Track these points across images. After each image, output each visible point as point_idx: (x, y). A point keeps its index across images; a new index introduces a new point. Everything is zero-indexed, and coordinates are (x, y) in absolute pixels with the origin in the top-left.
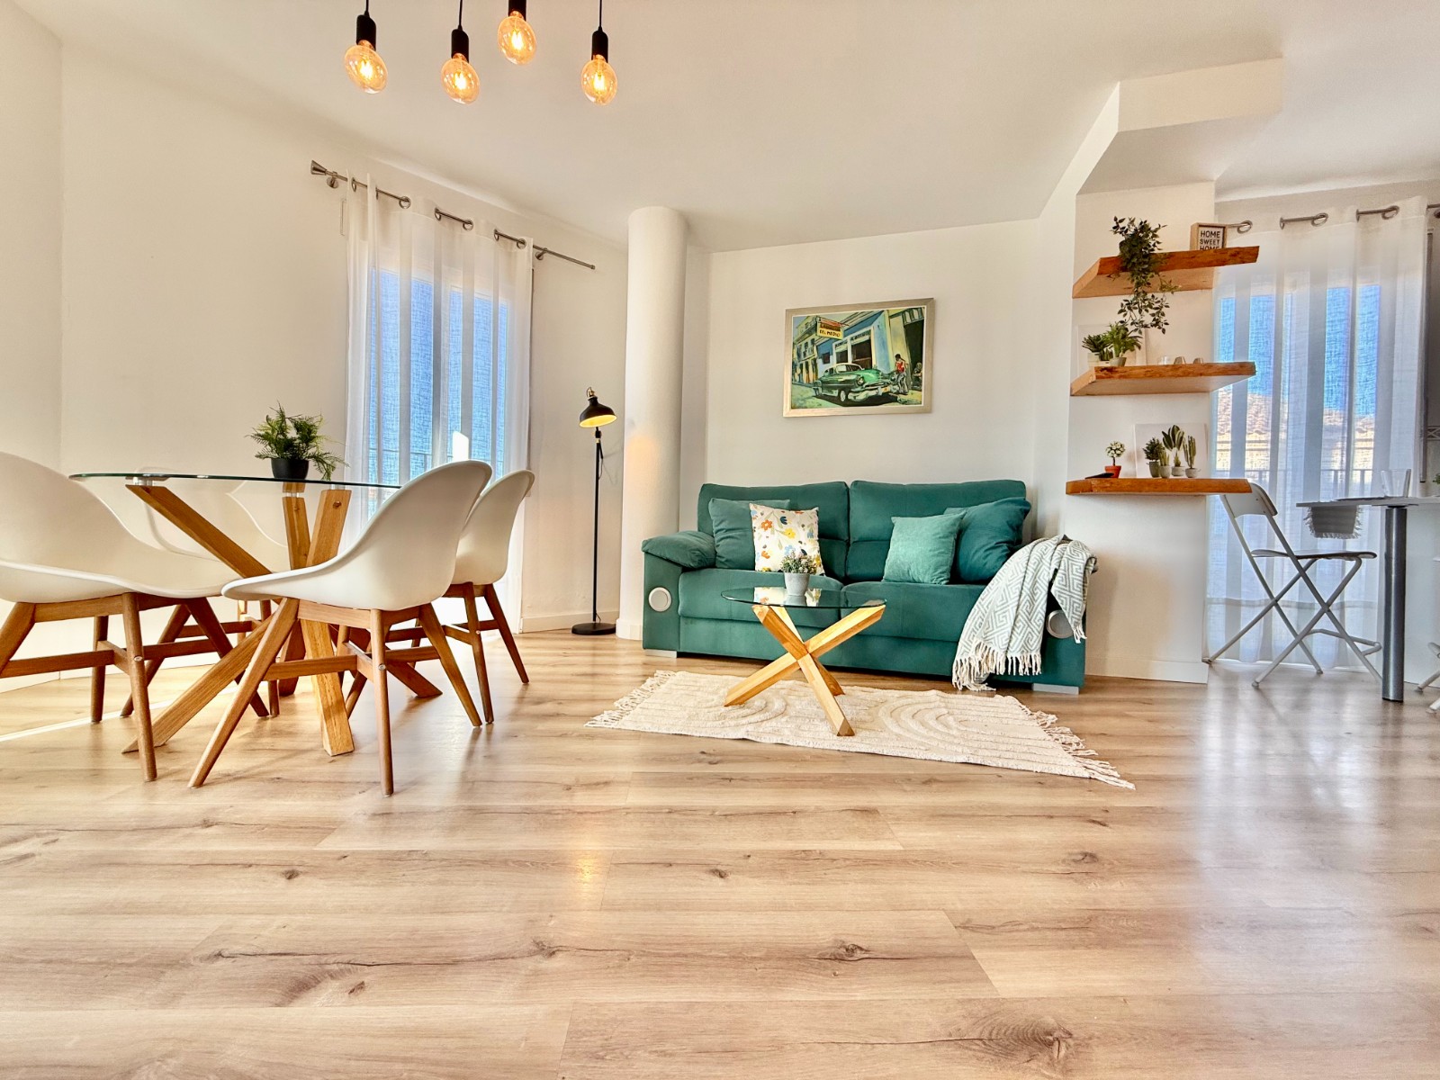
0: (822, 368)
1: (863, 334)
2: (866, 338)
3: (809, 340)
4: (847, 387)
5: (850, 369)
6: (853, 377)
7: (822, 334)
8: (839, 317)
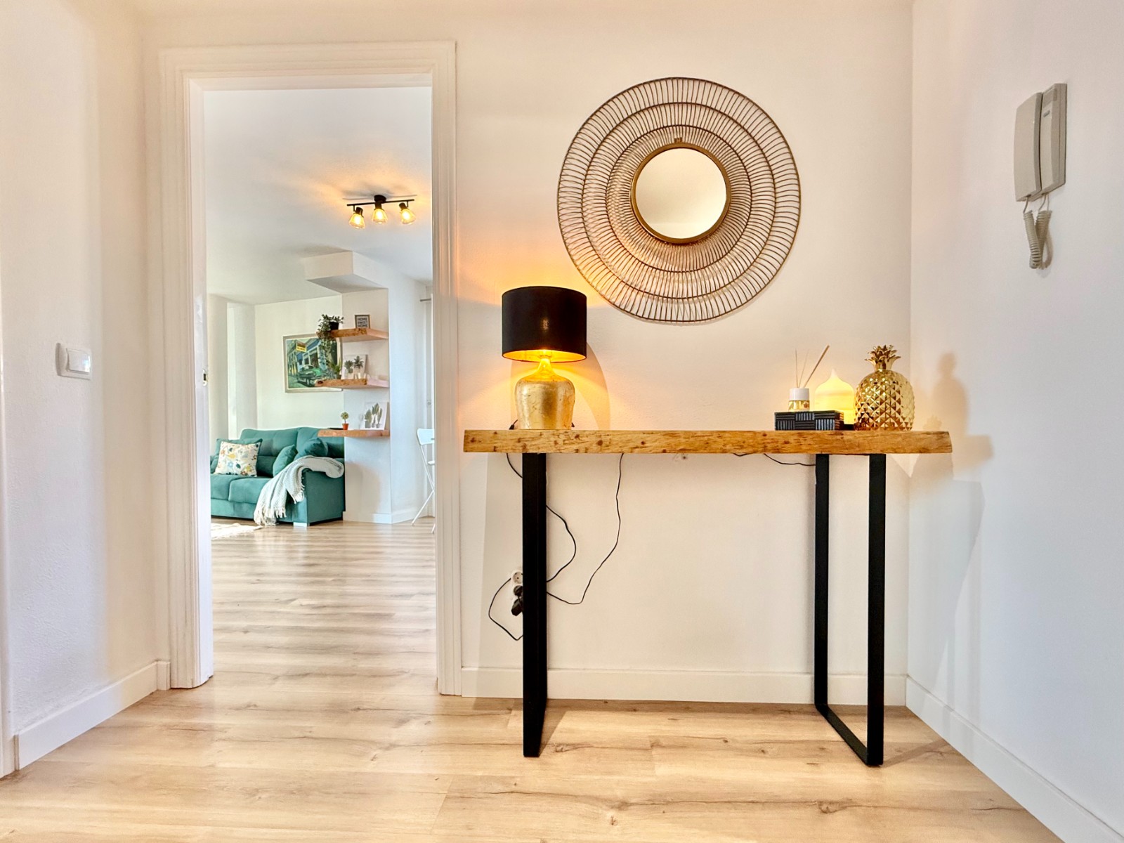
0: (300, 367)
1: (314, 350)
2: (315, 352)
3: (293, 352)
4: (309, 377)
5: (311, 367)
6: (311, 372)
7: (299, 349)
8: (304, 340)
